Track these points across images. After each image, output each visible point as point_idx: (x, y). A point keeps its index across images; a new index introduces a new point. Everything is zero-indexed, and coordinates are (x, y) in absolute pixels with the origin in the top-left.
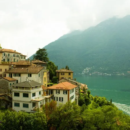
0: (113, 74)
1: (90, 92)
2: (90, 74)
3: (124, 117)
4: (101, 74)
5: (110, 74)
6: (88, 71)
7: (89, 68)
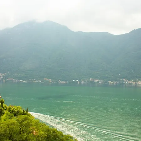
0: (29, 81)
1: (4, 100)
2: (4, 81)
3: (40, 127)
4: (17, 81)
5: (26, 81)
6: (2, 77)
7: (3, 74)
